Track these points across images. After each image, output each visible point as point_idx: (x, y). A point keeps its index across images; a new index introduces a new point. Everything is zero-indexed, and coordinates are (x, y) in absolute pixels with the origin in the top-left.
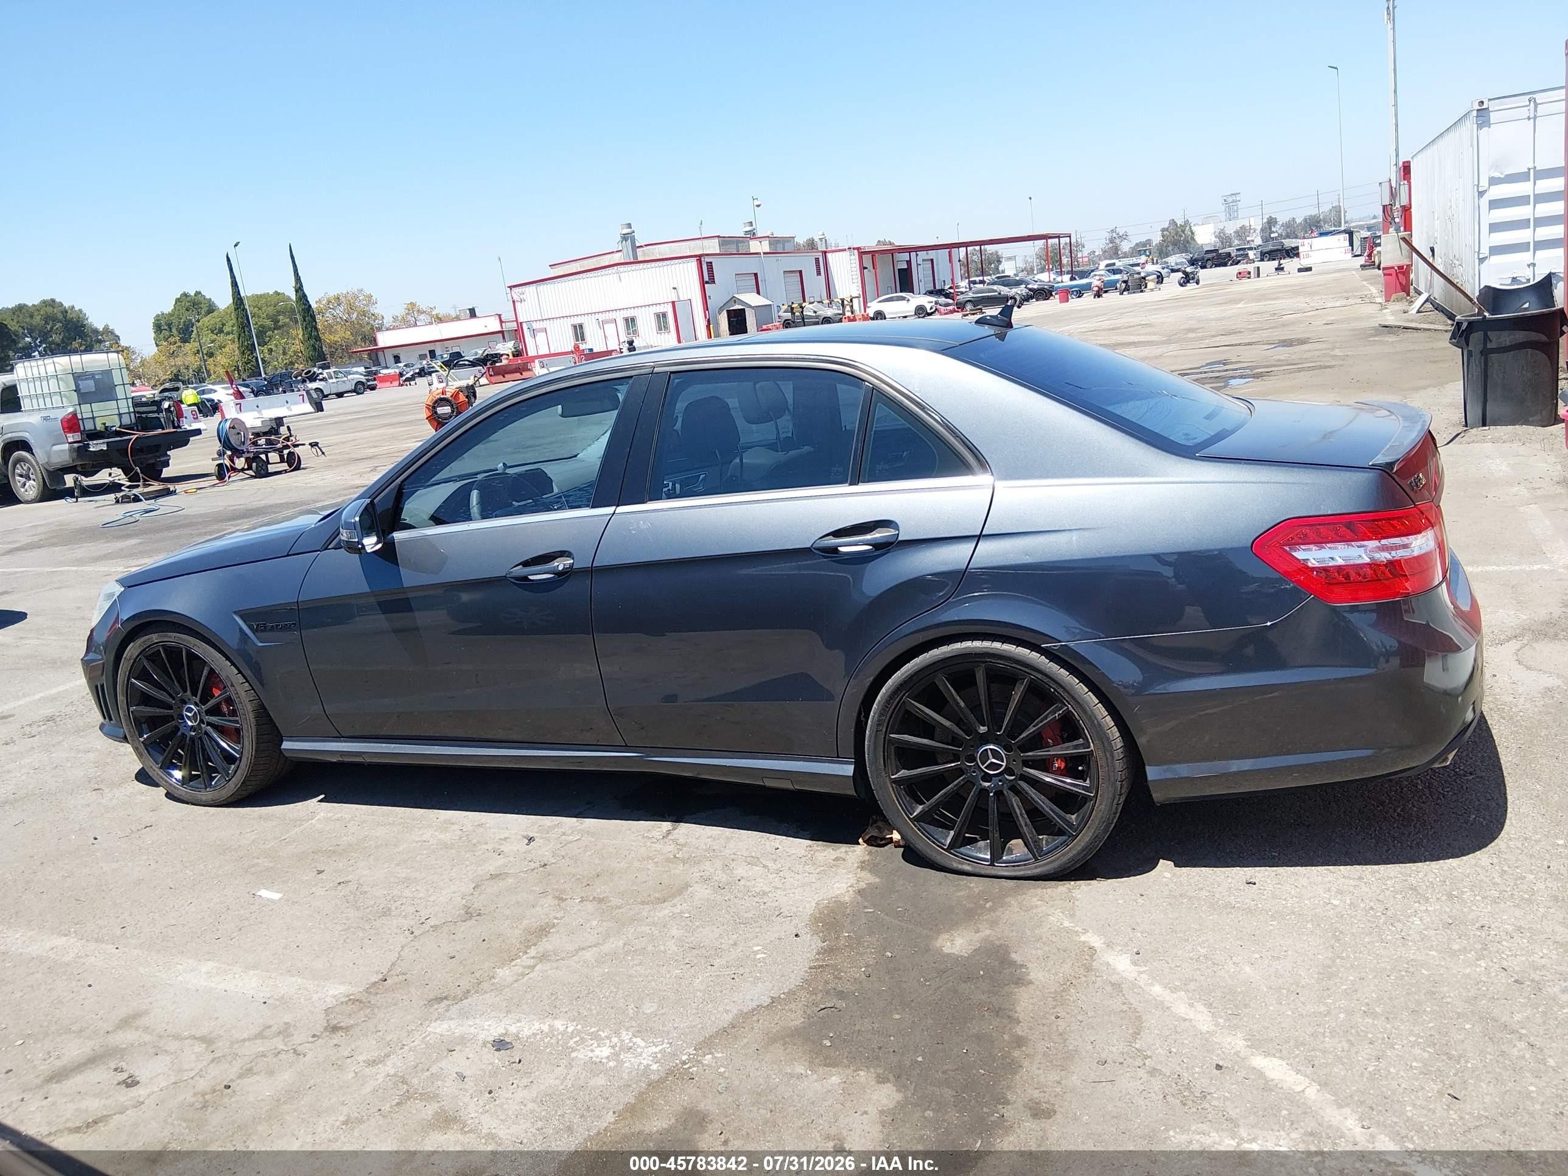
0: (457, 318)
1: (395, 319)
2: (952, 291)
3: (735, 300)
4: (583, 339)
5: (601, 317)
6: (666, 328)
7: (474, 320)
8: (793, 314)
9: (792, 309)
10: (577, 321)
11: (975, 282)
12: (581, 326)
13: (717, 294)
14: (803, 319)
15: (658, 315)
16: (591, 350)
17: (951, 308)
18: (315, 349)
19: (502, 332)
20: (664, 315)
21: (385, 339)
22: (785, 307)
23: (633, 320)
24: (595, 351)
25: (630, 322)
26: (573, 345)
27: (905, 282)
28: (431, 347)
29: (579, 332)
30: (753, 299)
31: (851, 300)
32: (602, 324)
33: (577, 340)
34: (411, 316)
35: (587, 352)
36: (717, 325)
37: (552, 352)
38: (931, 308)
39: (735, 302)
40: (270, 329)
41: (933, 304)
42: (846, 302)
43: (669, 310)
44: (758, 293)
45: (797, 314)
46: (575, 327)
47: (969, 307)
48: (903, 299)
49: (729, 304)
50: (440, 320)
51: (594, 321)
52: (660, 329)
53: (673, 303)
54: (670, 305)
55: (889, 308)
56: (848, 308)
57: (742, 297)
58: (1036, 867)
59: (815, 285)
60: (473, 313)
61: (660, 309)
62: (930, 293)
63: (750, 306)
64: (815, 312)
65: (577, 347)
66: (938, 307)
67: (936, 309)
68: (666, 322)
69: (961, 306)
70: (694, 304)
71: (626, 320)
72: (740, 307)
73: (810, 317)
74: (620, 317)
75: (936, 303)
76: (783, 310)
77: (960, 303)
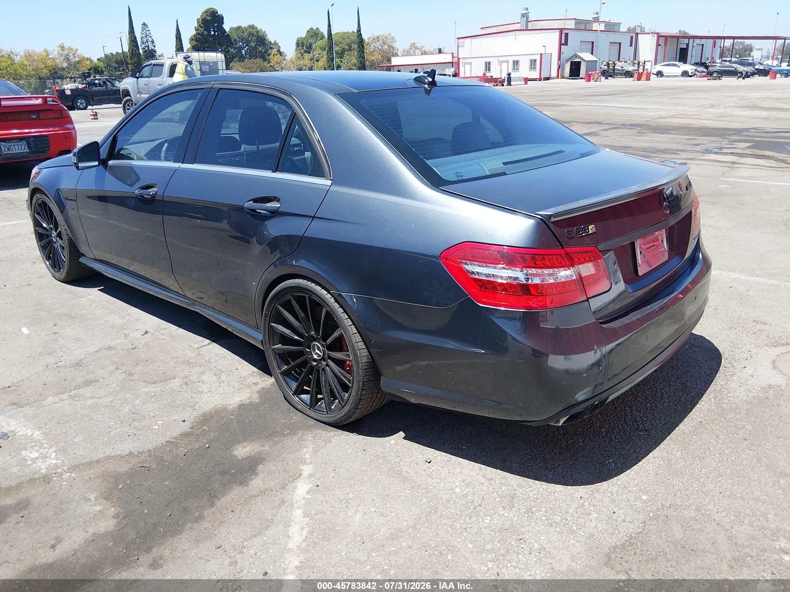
0: (432, 53)
1: (404, 50)
2: (709, 64)
3: (576, 56)
4: (489, 70)
5: (501, 59)
6: (534, 68)
7: (440, 55)
8: (609, 67)
9: (609, 64)
10: (488, 60)
11: (725, 61)
12: (489, 63)
13: (567, 51)
14: (614, 70)
15: (531, 61)
16: (492, 77)
17: (704, 74)
18: (361, 63)
19: (452, 63)
20: (535, 61)
21: (395, 61)
22: (605, 63)
23: (518, 62)
24: (494, 77)
25: (516, 63)
26: (483, 72)
27: (683, 56)
28: (416, 67)
29: (488, 66)
30: (587, 56)
31: (644, 63)
32: (501, 63)
33: (486, 70)
34: (412, 50)
35: (490, 77)
36: (563, 69)
37: (472, 76)
38: (692, 73)
39: (576, 57)
40: (347, 50)
41: (694, 71)
42: (641, 64)
43: (538, 58)
44: (592, 54)
45: (611, 67)
46: (486, 63)
47: (715, 75)
48: (676, 65)
49: (572, 58)
50: (424, 53)
51: (497, 60)
52: (531, 68)
53: (541, 54)
54: (539, 56)
55: (666, 70)
56: (641, 67)
57: (582, 55)
58: (326, 417)
59: (627, 52)
60: (440, 51)
61: (533, 57)
62: (696, 64)
63: (584, 60)
64: (622, 67)
65: (484, 74)
66: (697, 72)
67: (695, 74)
68: (535, 65)
69: (710, 74)
70: (553, 55)
71: (514, 62)
72: (579, 60)
73: (619, 70)
74: (511, 60)
75: (696, 70)
76: (603, 65)
77: (710, 72)
